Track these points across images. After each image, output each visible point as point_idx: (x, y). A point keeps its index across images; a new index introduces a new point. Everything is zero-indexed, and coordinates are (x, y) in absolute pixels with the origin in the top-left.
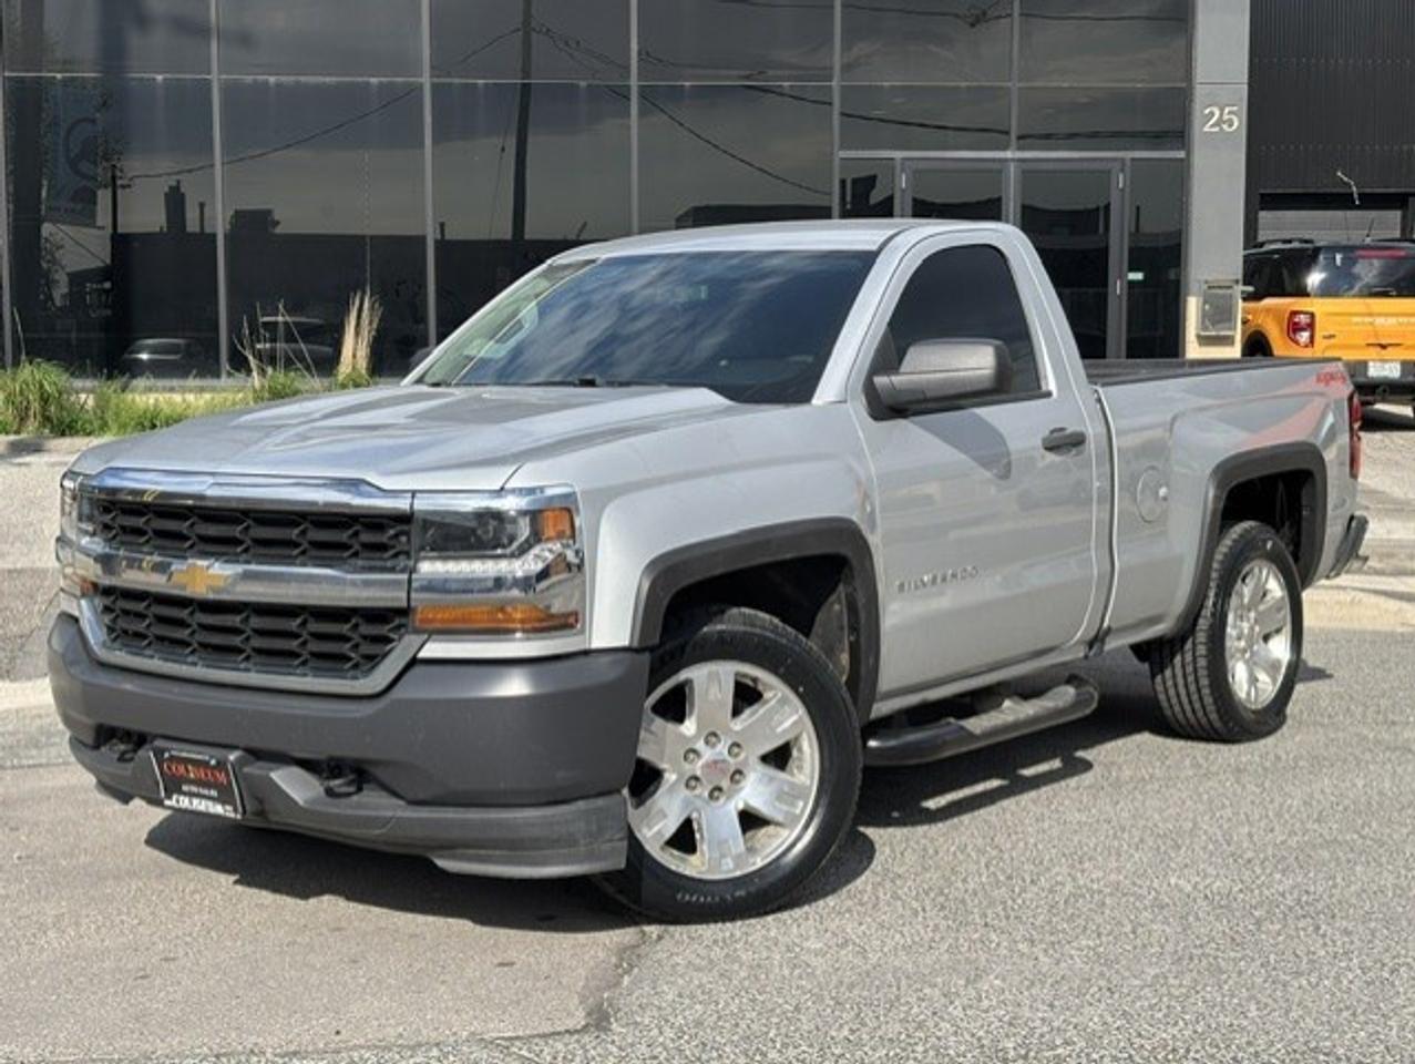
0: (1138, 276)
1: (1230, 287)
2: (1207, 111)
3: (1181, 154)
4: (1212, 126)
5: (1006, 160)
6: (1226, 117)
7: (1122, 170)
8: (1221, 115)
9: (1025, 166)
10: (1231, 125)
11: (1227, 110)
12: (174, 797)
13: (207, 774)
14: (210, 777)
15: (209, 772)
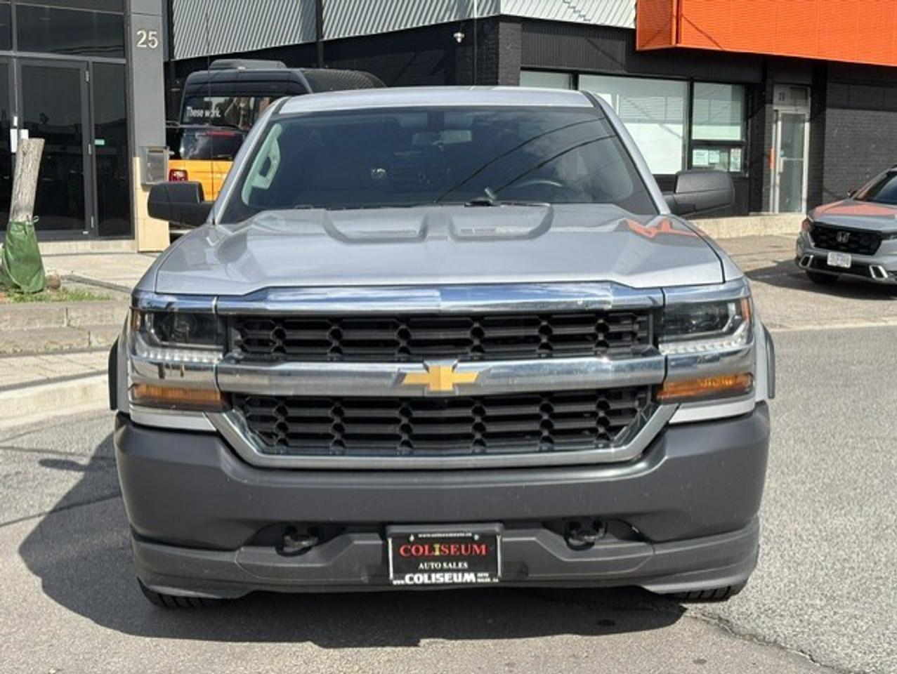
0: (101, 142)
1: (162, 152)
2: (139, 33)
3: (123, 61)
4: (143, 44)
5: (11, 57)
6: (150, 39)
7: (88, 69)
8: (148, 36)
9: (25, 63)
10: (153, 44)
11: (151, 33)
12: (407, 577)
13: (460, 549)
14: (463, 551)
15: (463, 547)
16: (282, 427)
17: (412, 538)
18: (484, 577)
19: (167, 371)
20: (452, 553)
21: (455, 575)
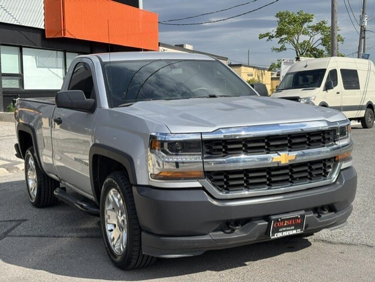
12: (276, 235)
13: (292, 222)
14: (293, 223)
15: (294, 221)
16: (226, 183)
17: (280, 220)
18: (299, 231)
19: (180, 165)
20: (290, 224)
21: (290, 232)
